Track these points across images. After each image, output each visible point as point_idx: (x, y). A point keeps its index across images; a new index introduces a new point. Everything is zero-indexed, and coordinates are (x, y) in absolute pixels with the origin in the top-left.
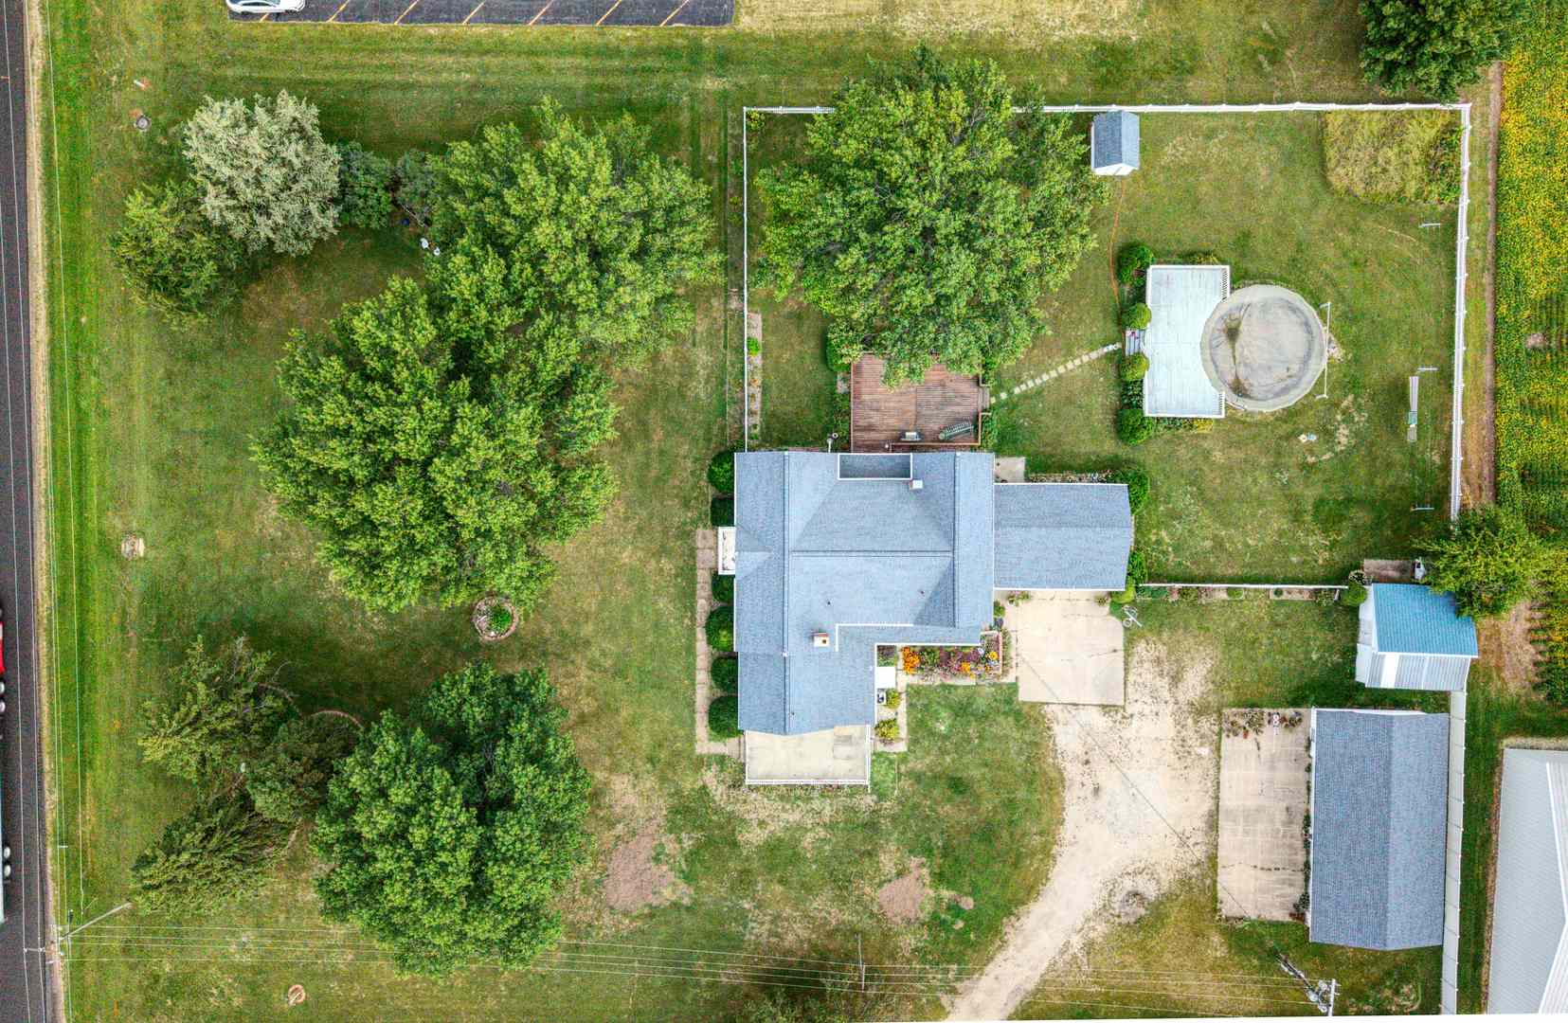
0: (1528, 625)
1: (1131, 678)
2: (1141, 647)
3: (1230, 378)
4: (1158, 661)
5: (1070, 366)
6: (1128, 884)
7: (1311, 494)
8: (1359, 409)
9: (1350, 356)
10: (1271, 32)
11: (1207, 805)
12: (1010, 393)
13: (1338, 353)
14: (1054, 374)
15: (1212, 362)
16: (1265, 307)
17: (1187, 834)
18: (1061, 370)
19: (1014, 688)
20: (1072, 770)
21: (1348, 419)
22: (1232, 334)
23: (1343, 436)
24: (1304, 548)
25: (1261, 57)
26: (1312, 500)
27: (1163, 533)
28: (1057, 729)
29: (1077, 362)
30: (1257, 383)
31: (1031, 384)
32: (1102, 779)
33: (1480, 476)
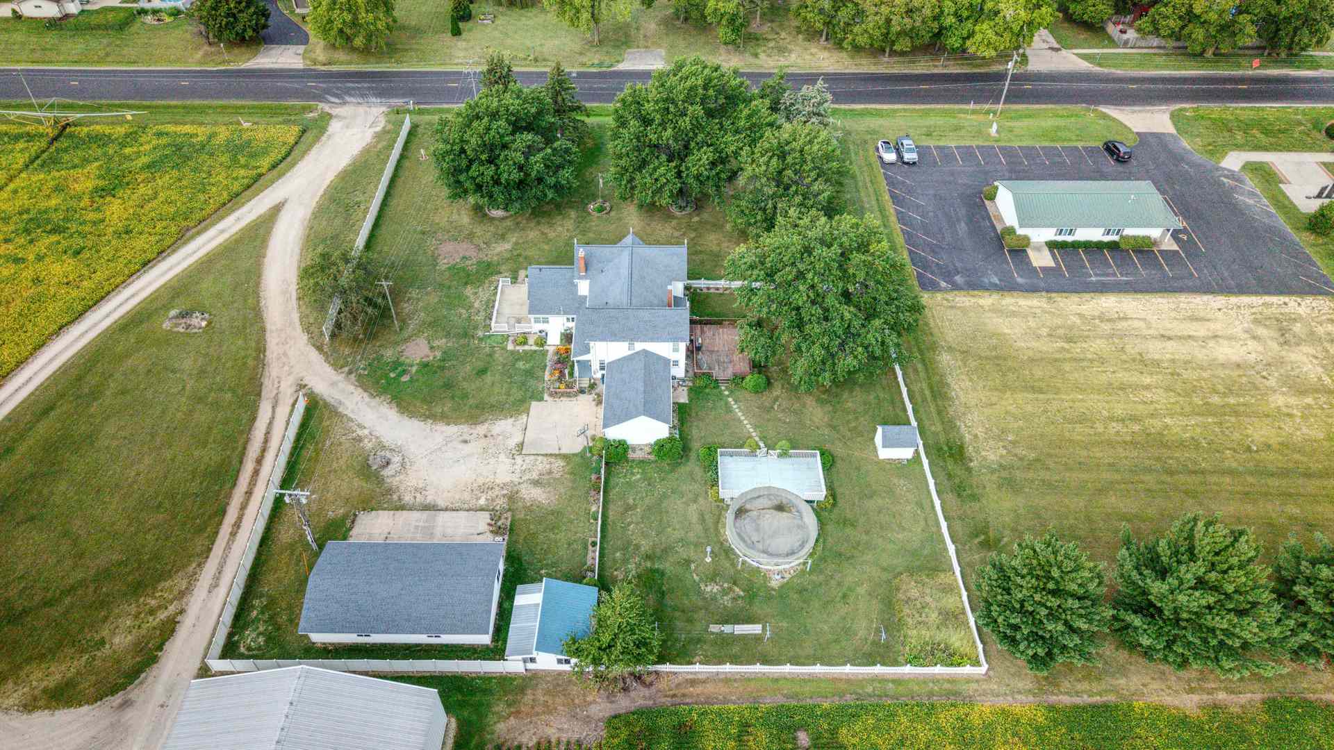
0: (553, 740)
1: (540, 458)
2: (561, 463)
3: (748, 506)
4: (550, 472)
5: (748, 426)
6: (396, 459)
7: (667, 566)
8: (734, 599)
9: (774, 593)
10: (1002, 543)
11: (441, 503)
12: (728, 396)
13: (775, 582)
14: (743, 418)
15: (757, 494)
16: (802, 527)
17: (424, 492)
18: (745, 422)
19: (541, 399)
20: (481, 429)
21: (725, 592)
22: (780, 508)
23: (711, 589)
24: (625, 561)
25: (983, 537)
26: (661, 567)
27: (639, 476)
28: (510, 421)
29: (751, 430)
30: (746, 523)
31: (735, 406)
32: (472, 444)
33: (684, 695)
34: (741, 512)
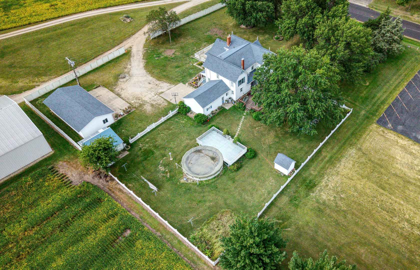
0: (67, 176)
1: (162, 99)
2: (166, 104)
3: (203, 151)
4: (160, 105)
5: (239, 129)
6: (127, 78)
7: (157, 153)
8: (164, 176)
9: (178, 183)
11: (123, 96)
12: (244, 115)
13: (183, 181)
14: (240, 125)
15: (211, 149)
16: (212, 169)
17: (123, 90)
18: (240, 127)
19: (185, 84)
20: (158, 82)
21: (164, 172)
22: (213, 159)
23: (162, 168)
24: (147, 143)
26: (155, 152)
27: (184, 122)
28: (168, 84)
29: (239, 130)
30: (196, 156)
31: (242, 120)
32: (151, 85)
33: (113, 192)
34: (199, 151)
